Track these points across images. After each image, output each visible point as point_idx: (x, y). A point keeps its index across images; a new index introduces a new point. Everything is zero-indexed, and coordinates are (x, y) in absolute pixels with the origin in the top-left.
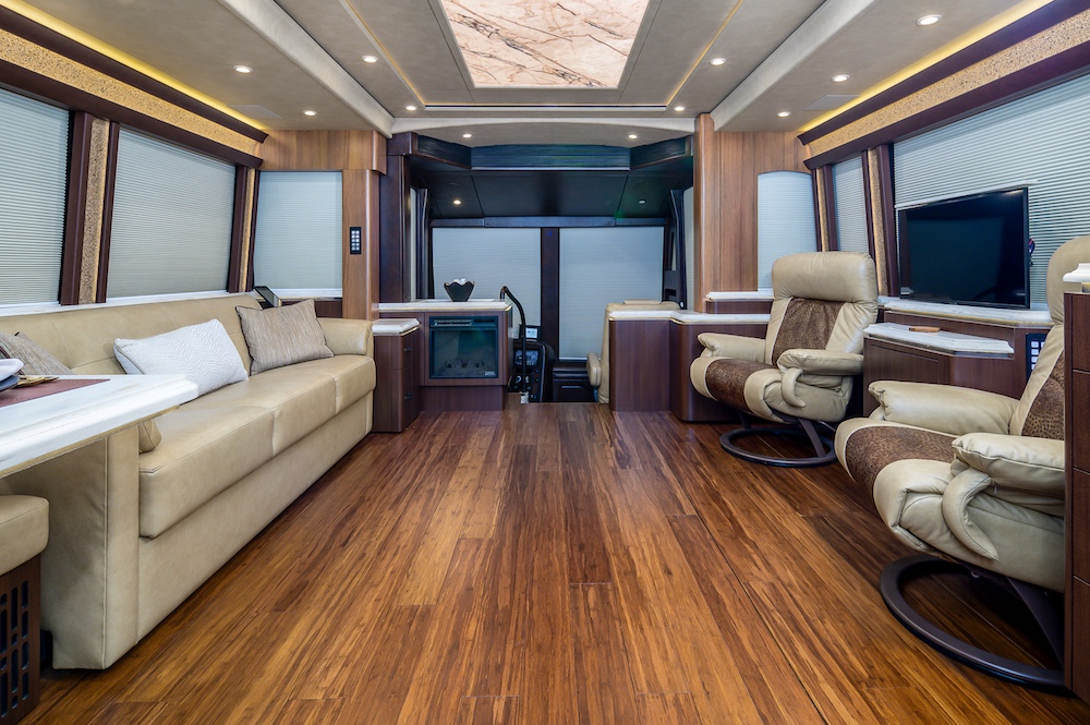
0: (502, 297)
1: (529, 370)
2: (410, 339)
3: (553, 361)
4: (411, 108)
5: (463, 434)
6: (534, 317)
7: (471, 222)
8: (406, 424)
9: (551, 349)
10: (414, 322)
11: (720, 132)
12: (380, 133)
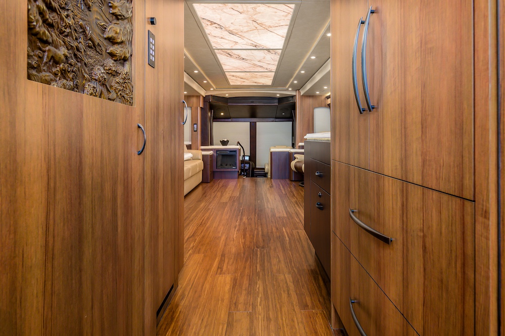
0: (237, 145)
1: (246, 170)
2: (211, 156)
3: (254, 168)
4: (212, 89)
5: (225, 186)
6: (248, 152)
7: (226, 120)
8: (211, 181)
9: (253, 163)
10: (212, 152)
11: (302, 95)
12: (202, 96)
